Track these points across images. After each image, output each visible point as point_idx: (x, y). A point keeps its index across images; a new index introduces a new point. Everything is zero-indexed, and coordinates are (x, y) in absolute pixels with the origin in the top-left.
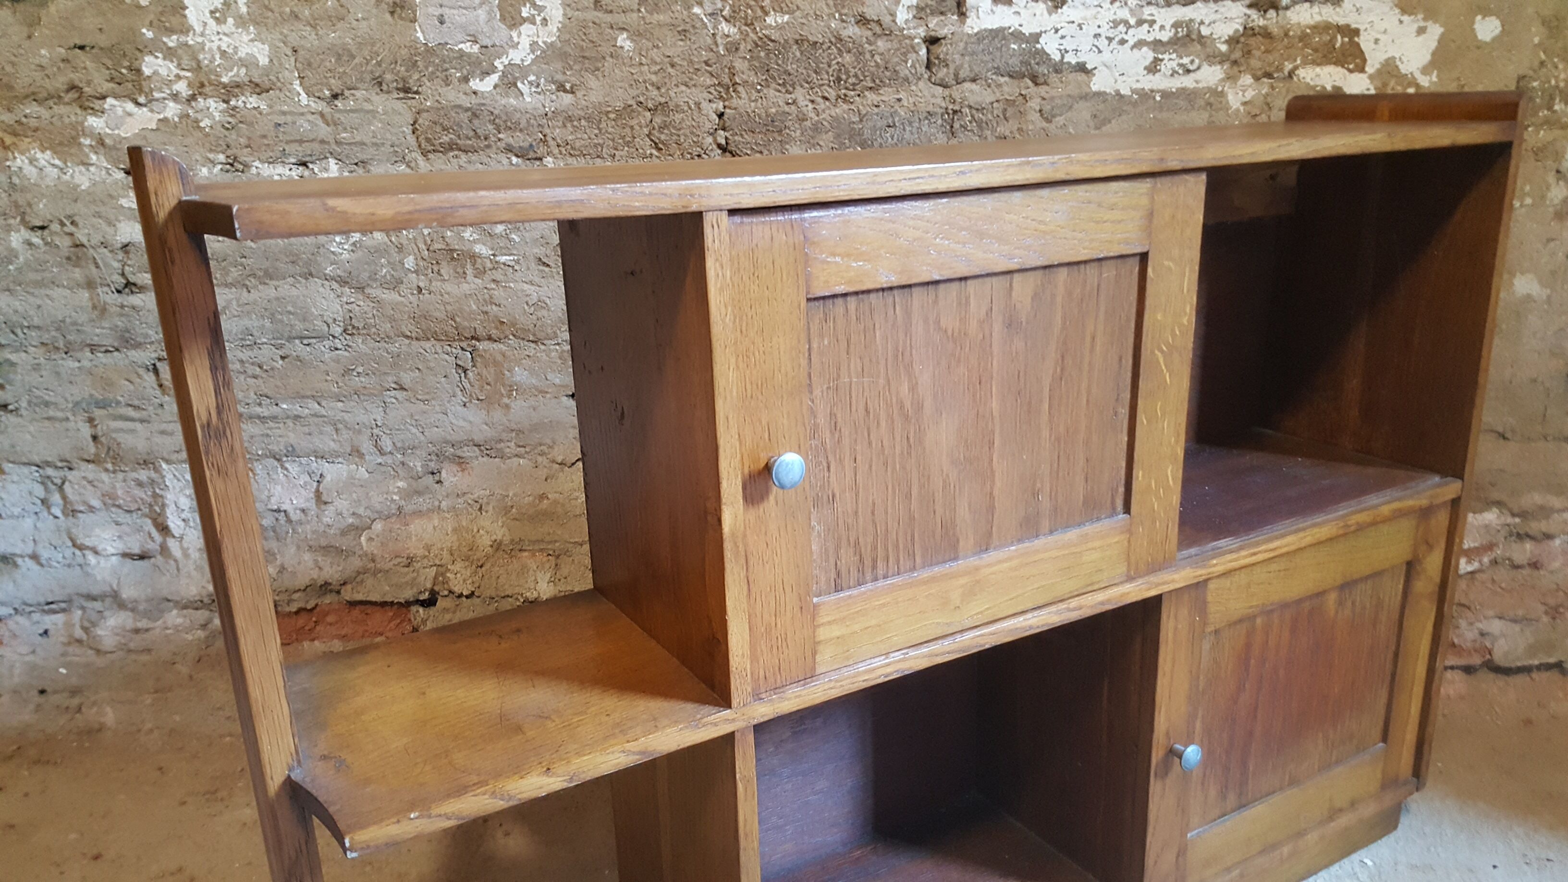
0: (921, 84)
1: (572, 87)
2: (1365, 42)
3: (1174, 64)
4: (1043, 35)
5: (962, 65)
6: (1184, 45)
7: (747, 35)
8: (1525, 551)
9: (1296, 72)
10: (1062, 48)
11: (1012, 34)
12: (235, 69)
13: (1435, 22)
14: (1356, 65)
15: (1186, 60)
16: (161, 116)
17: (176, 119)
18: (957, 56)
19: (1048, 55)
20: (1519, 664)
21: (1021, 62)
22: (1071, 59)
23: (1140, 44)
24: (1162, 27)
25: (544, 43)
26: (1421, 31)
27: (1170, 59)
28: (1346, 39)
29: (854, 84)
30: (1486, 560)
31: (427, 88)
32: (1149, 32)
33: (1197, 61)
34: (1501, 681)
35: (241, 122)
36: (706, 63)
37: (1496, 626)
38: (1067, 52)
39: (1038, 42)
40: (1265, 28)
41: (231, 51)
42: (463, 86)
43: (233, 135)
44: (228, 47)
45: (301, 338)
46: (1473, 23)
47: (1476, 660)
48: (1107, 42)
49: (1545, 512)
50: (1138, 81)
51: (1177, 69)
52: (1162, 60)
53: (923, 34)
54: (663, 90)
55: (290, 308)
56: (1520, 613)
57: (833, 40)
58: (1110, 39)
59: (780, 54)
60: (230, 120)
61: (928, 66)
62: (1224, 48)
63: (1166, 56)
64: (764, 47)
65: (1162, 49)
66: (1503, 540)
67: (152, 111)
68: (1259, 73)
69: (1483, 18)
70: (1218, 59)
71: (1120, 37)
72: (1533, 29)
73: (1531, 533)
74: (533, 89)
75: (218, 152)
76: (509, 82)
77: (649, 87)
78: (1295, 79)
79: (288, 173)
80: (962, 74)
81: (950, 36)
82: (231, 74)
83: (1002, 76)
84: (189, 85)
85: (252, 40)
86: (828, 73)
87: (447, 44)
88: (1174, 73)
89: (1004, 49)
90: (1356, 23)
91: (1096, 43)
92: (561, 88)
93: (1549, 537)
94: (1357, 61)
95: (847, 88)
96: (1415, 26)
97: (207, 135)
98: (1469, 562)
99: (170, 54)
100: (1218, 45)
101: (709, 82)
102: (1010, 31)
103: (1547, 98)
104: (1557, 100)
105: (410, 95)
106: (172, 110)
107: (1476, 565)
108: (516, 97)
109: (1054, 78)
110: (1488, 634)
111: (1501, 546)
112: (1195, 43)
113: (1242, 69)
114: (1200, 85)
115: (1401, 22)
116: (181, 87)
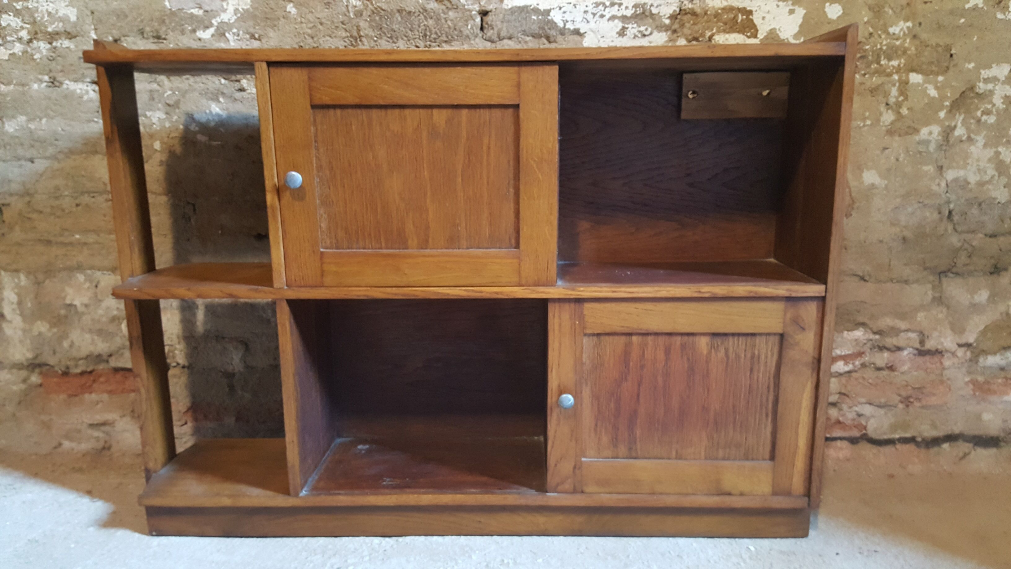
0: (477, 40)
1: (259, 37)
2: (756, 19)
3: (635, 31)
4: (552, 11)
5: (502, 28)
6: (642, 19)
7: (368, 6)
8: (882, 359)
9: (714, 37)
10: (564, 19)
11: (532, 10)
12: (56, 23)
13: (800, 6)
14: (752, 34)
15: (642, 28)
16: (11, 52)
17: (20, 54)
18: (498, 23)
19: (556, 23)
20: (886, 437)
21: (539, 28)
22: (570, 26)
23: (613, 18)
24: (627, 8)
25: (243, 9)
26: (791, 12)
27: (633, 28)
28: (745, 17)
29: (435, 39)
30: (857, 363)
31: (171, 36)
32: (619, 10)
33: (650, 29)
34: (874, 449)
35: (59, 56)
36: (343, 23)
37: (867, 410)
38: (567, 22)
39: (549, 15)
40: (692, 9)
41: (54, 12)
42: (193, 35)
43: (53, 64)
44: (53, 9)
45: (89, 192)
46: (824, 7)
47: (856, 433)
48: (592, 16)
49: (895, 331)
50: (612, 41)
51: (637, 34)
52: (627, 28)
53: (478, 9)
54: (315, 39)
55: (83, 173)
56: (883, 400)
57: (421, 10)
58: (594, 15)
59: (388, 17)
60: (52, 54)
61: (482, 29)
62: (667, 22)
63: (630, 26)
64: (378, 14)
65: (627, 21)
66: (869, 350)
67: (6, 48)
68: (690, 37)
69: (830, 5)
70: (664, 29)
71: (600, 13)
72: (863, 13)
73: (887, 346)
74: (236, 37)
75: (44, 75)
76: (221, 34)
77: (307, 37)
78: (713, 41)
79: (85, 88)
80: (503, 34)
81: (494, 10)
82: (54, 26)
83: (528, 36)
84: (29, 33)
85: (67, 6)
86: (418, 31)
87: (183, 9)
88: (635, 37)
89: (528, 19)
90: (751, 7)
91: (585, 16)
92: (253, 37)
93: (899, 349)
94: (752, 31)
95: (431, 41)
96: (787, 9)
97: (38, 64)
98: (846, 364)
99: (17, 13)
100: (663, 20)
101: (344, 34)
102: (532, 8)
103: (876, 56)
104: (882, 58)
105: (161, 41)
106: (18, 48)
107: (850, 367)
108: (225, 42)
109: (560, 38)
110: (862, 415)
111: (868, 355)
112: (649, 18)
113: (679, 35)
114: (652, 45)
115: (778, 6)
116: (24, 34)
